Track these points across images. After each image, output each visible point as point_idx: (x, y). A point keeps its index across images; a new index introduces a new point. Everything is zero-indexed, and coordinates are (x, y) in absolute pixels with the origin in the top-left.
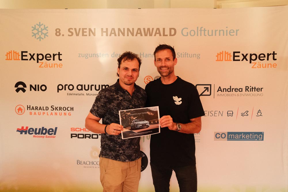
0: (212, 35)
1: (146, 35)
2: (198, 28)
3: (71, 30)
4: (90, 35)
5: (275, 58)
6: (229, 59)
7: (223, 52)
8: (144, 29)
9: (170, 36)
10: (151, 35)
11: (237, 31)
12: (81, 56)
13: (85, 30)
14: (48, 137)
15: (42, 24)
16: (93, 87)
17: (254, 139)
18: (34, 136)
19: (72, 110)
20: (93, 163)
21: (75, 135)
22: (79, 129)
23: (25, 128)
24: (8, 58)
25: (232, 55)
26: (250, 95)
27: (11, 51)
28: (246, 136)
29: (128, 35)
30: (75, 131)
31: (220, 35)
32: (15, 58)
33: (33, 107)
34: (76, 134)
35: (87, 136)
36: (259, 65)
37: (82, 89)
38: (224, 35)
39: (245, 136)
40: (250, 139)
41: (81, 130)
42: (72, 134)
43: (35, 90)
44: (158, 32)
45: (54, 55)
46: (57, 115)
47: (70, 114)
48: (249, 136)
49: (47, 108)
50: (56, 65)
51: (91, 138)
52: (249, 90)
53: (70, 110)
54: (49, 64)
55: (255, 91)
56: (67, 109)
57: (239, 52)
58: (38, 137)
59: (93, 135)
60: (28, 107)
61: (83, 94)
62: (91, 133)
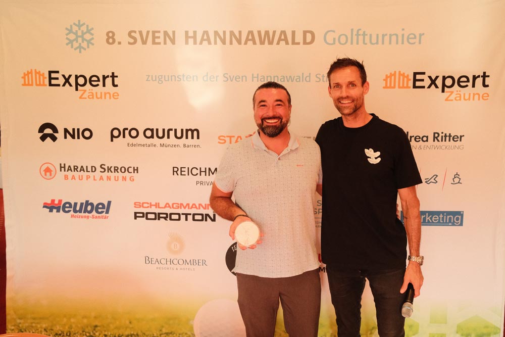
0: (377, 43)
1: (262, 43)
2: (352, 30)
3: (133, 34)
4: (165, 43)
5: (486, 84)
6: (405, 85)
7: (395, 72)
8: (259, 32)
10: (271, 43)
11: (421, 35)
12: (150, 78)
14: (96, 217)
15: (84, 24)
16: (172, 133)
17: (446, 222)
18: (72, 216)
19: (136, 171)
20: (172, 262)
21: (141, 215)
22: (148, 203)
23: (56, 202)
24: (27, 83)
25: (411, 77)
26: (441, 147)
27: (31, 70)
28: (433, 219)
29: (231, 43)
30: (142, 208)
31: (390, 43)
32: (38, 83)
33: (69, 166)
34: (143, 213)
35: (161, 216)
36: (459, 96)
37: (152, 137)
38: (397, 43)
39: (431, 218)
40: (439, 223)
41: (151, 205)
42: (136, 213)
43: (73, 137)
44: (283, 37)
45: (104, 78)
46: (110, 180)
47: (133, 179)
48: (438, 218)
49: (94, 169)
50: (108, 96)
51: (168, 219)
52: (440, 138)
53: (133, 172)
54: (96, 93)
55: (450, 141)
56: (127, 170)
57: (424, 73)
58: (79, 217)
59: (171, 214)
60: (62, 167)
61: (155, 145)
62: (168, 211)
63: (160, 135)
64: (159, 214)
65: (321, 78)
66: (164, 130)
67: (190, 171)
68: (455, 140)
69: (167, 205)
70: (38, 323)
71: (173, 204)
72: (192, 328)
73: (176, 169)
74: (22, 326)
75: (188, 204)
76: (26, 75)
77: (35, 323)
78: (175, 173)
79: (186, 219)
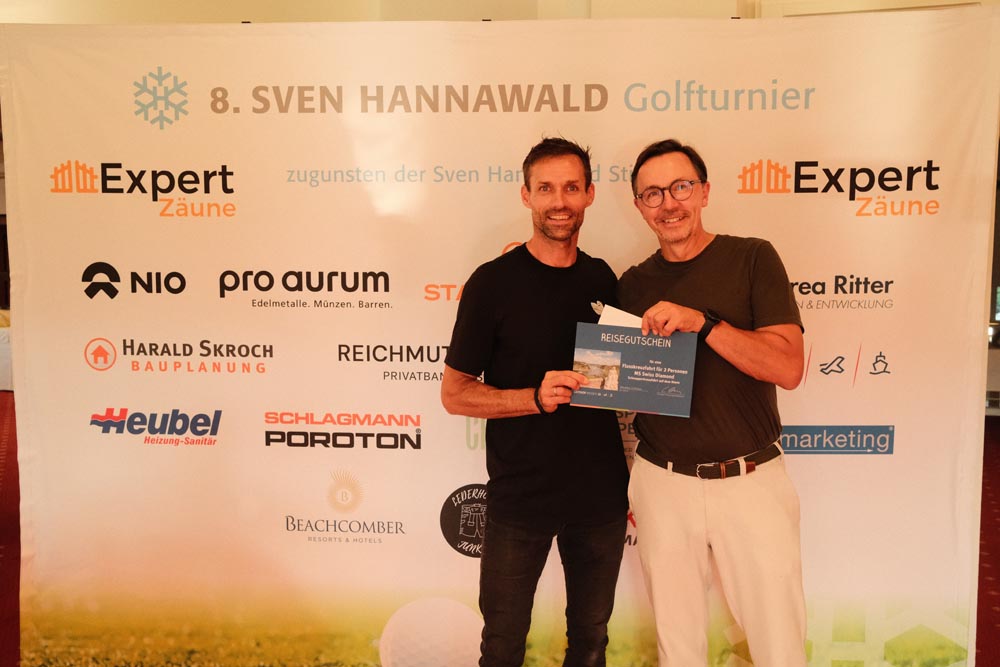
0: (726, 107)
1: (507, 108)
2: (678, 83)
3: (262, 93)
4: (323, 109)
5: (934, 183)
6: (780, 187)
7: (761, 162)
8: (502, 88)
9: (586, 110)
10: (524, 108)
11: (808, 92)
12: (295, 177)
13: (307, 94)
14: (193, 442)
15: (169, 74)
16: (337, 280)
17: (862, 447)
18: (147, 440)
19: (268, 354)
20: (337, 526)
21: (279, 437)
22: (291, 415)
23: (117, 413)
24: (60, 187)
25: (792, 171)
26: (849, 304)
27: (69, 162)
28: (837, 440)
29: (449, 109)
30: (280, 423)
31: (751, 107)
32: (82, 187)
33: (142, 345)
34: (282, 434)
35: (317, 438)
36: (882, 206)
37: (299, 287)
38: (764, 107)
39: (833, 440)
40: (848, 450)
41: (298, 418)
42: (268, 434)
43: (148, 289)
44: (546, 97)
45: (208, 176)
46: (219, 370)
47: (263, 369)
48: (846, 440)
49: (188, 350)
50: (214, 210)
51: (330, 444)
52: (847, 287)
53: (262, 355)
54: (192, 205)
55: (866, 291)
56: (251, 351)
57: (815, 164)
58: (161, 441)
59: (336, 435)
60: (128, 347)
61: (304, 304)
62: (331, 429)
63: (315, 283)
64: (313, 434)
65: (621, 174)
66: (321, 275)
67: (372, 353)
68: (877, 289)
69: (328, 418)
70: (81, 647)
71: (339, 416)
72: (377, 654)
73: (344, 350)
74: (51, 652)
75: (368, 417)
76: (59, 172)
77: (75, 646)
78: (343, 356)
79: (365, 445)
